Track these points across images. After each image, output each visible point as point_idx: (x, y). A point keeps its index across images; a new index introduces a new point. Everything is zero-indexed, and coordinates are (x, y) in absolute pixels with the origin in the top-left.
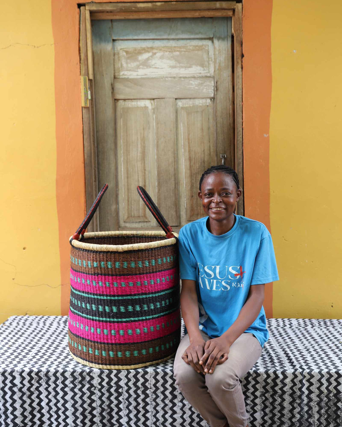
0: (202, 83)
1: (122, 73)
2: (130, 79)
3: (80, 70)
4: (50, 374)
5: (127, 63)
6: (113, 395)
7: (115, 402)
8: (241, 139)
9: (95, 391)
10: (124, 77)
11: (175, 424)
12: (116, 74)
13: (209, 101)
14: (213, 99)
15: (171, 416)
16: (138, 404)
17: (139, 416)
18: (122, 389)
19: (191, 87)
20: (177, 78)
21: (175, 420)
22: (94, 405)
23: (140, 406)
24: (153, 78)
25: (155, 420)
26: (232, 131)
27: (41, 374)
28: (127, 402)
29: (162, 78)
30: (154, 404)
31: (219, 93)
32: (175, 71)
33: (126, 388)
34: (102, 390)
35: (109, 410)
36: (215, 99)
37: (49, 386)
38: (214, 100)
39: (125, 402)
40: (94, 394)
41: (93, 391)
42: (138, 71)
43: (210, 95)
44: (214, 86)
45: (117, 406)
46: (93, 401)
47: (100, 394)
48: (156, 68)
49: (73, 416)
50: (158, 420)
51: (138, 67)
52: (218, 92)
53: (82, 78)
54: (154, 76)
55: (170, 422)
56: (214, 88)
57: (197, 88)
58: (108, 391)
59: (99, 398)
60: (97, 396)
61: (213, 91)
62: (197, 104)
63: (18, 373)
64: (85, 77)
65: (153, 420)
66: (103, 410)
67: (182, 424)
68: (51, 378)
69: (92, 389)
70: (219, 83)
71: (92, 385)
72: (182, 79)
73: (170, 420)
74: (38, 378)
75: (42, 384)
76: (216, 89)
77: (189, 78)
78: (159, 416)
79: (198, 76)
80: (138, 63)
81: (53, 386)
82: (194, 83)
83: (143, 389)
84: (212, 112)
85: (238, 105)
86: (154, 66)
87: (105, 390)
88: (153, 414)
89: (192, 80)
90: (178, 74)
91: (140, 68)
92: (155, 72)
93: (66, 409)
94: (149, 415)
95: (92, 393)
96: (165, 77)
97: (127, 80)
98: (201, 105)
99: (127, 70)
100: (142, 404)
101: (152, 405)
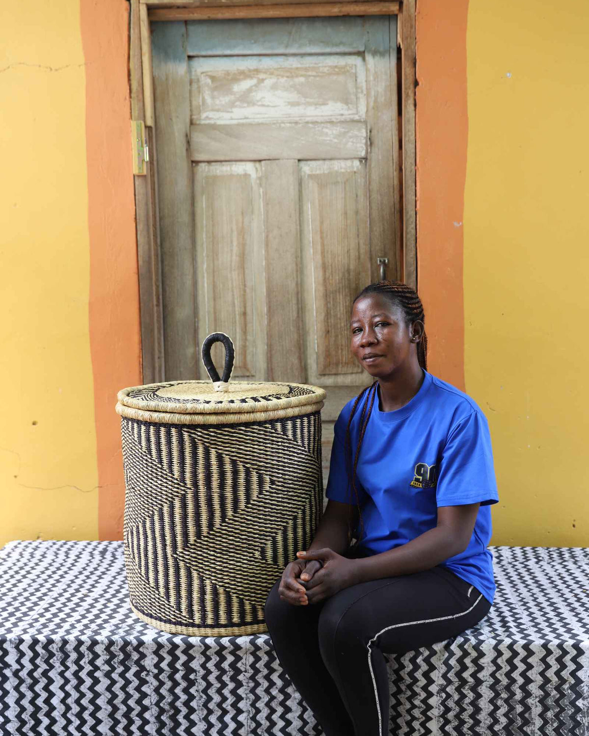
0: (345, 133)
1: (204, 115)
2: (220, 125)
3: (131, 109)
4: (69, 647)
5: (213, 98)
6: (179, 684)
7: (184, 697)
8: (413, 231)
9: (147, 679)
10: (207, 122)
11: (288, 730)
12: (194, 117)
13: (357, 163)
14: (364, 160)
15: (282, 717)
16: (225, 699)
17: (225, 719)
18: (195, 674)
19: (326, 139)
20: (300, 123)
21: (288, 723)
22: (146, 702)
23: (226, 702)
24: (259, 124)
25: (254, 725)
26: (397, 216)
27: (53, 648)
28: (204, 696)
29: (274, 124)
30: (252, 697)
31: (375, 149)
32: (296, 111)
33: (202, 672)
34: (160, 677)
35: (172, 712)
36: (368, 161)
37: (67, 668)
38: (366, 161)
39: (202, 697)
40: (147, 682)
41: (144, 677)
42: (232, 112)
43: (359, 153)
44: (366, 138)
45: (186, 704)
46: (144, 695)
47: (156, 683)
48: (263, 105)
49: (110, 720)
50: (259, 725)
51: (232, 105)
52: (373, 148)
53: (134, 124)
54: (260, 121)
55: (281, 727)
56: (367, 141)
57: (336, 141)
58: (171, 677)
59: (154, 691)
60: (152, 687)
61: (364, 146)
62: (336, 168)
63: (13, 644)
64: (139, 122)
65: (250, 726)
66: (162, 711)
67: (301, 730)
68: (71, 654)
69: (143, 674)
70: (374, 132)
71: (143, 668)
72: (311, 125)
73: (281, 724)
74: (48, 655)
75: (54, 665)
76: (370, 142)
77: (322, 123)
78: (261, 717)
79: (339, 120)
80: (232, 97)
81: (74, 668)
82: (331, 132)
83: (232, 673)
84: (363, 184)
85: (408, 170)
86: (260, 103)
87: (166, 676)
88: (251, 716)
89: (327, 128)
90: (302, 116)
91: (236, 107)
92: (261, 114)
93: (98, 708)
94: (243, 718)
95: (143, 682)
96: (279, 121)
97: (214, 127)
98: (343, 170)
99: (213, 110)
100: (231, 699)
101: (248, 700)
